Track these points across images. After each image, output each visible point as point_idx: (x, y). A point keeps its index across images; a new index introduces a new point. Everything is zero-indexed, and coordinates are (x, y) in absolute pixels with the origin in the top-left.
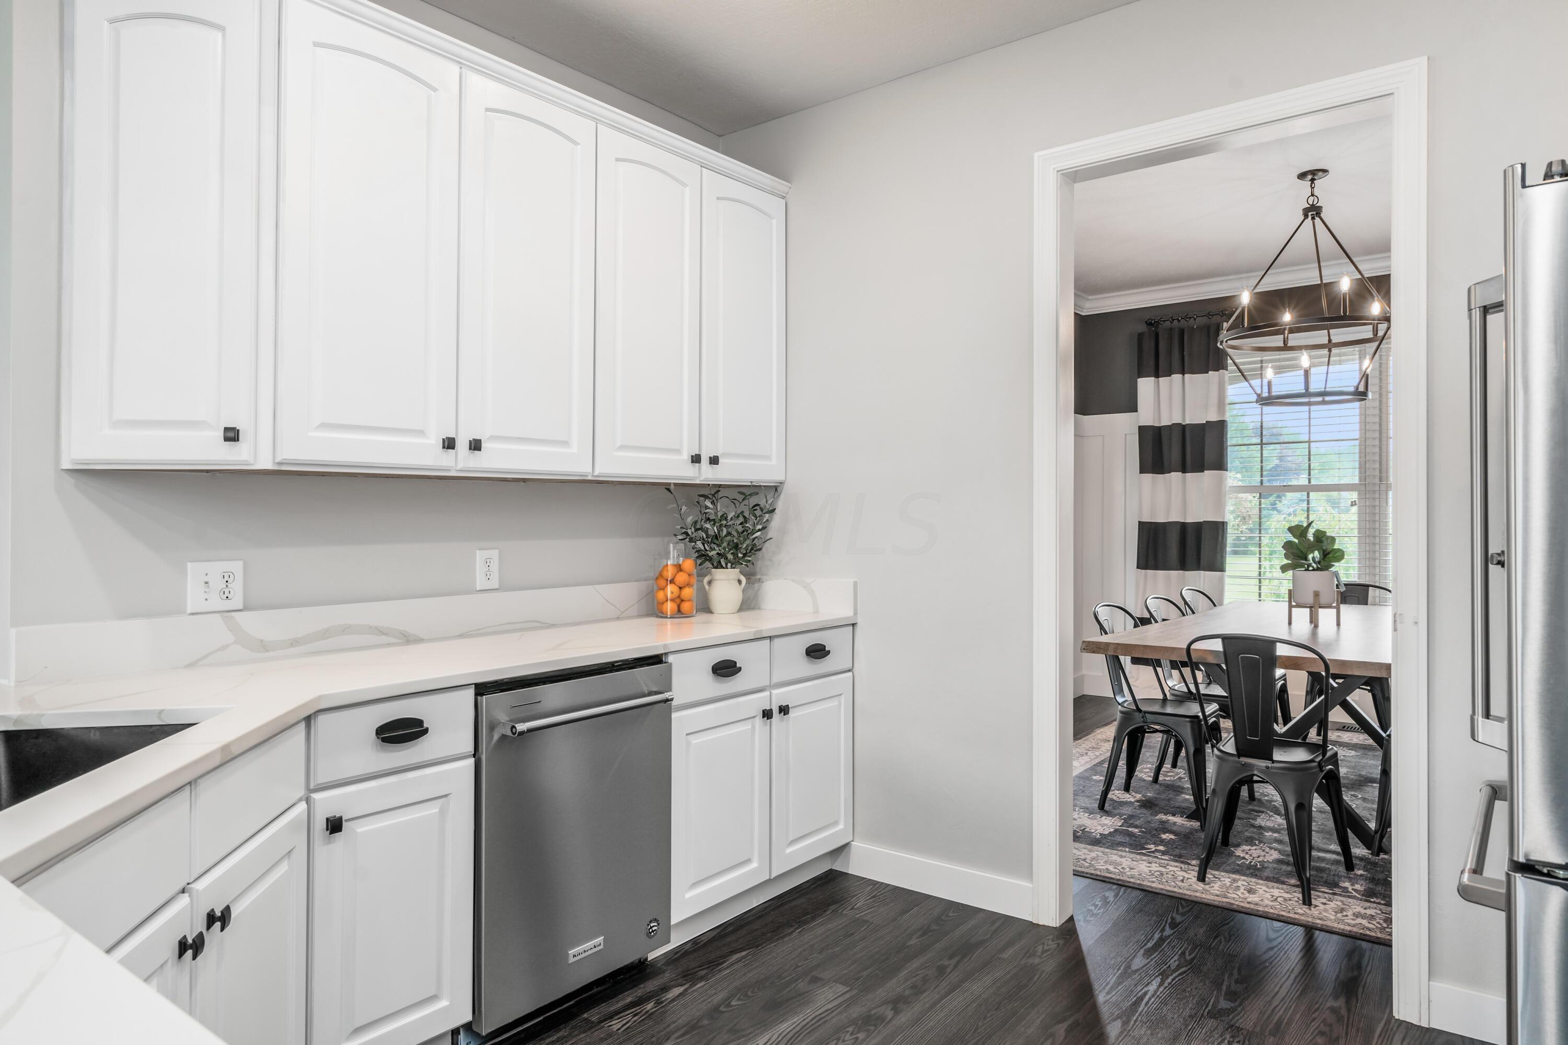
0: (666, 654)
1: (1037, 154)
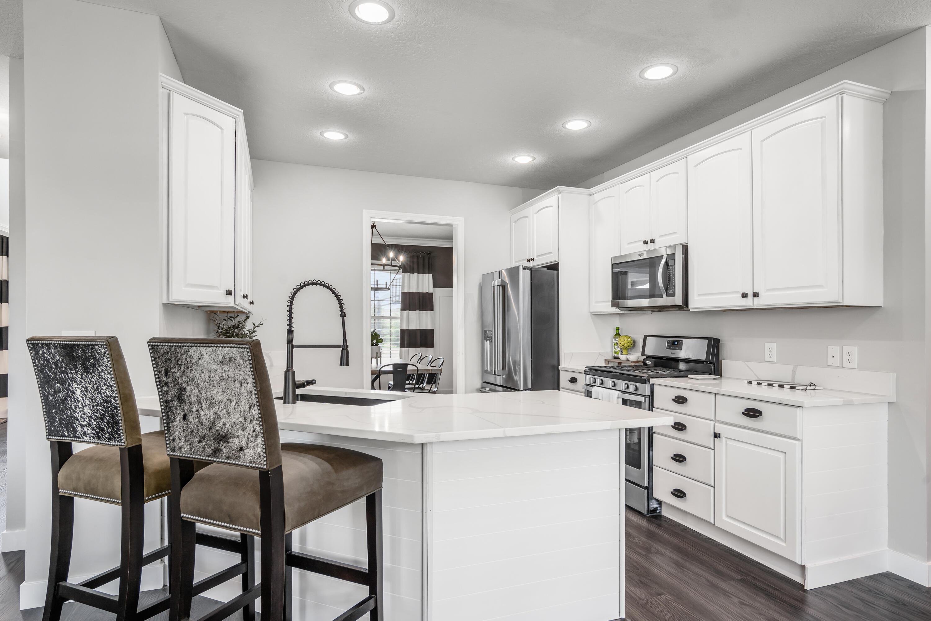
1: (364, 210)
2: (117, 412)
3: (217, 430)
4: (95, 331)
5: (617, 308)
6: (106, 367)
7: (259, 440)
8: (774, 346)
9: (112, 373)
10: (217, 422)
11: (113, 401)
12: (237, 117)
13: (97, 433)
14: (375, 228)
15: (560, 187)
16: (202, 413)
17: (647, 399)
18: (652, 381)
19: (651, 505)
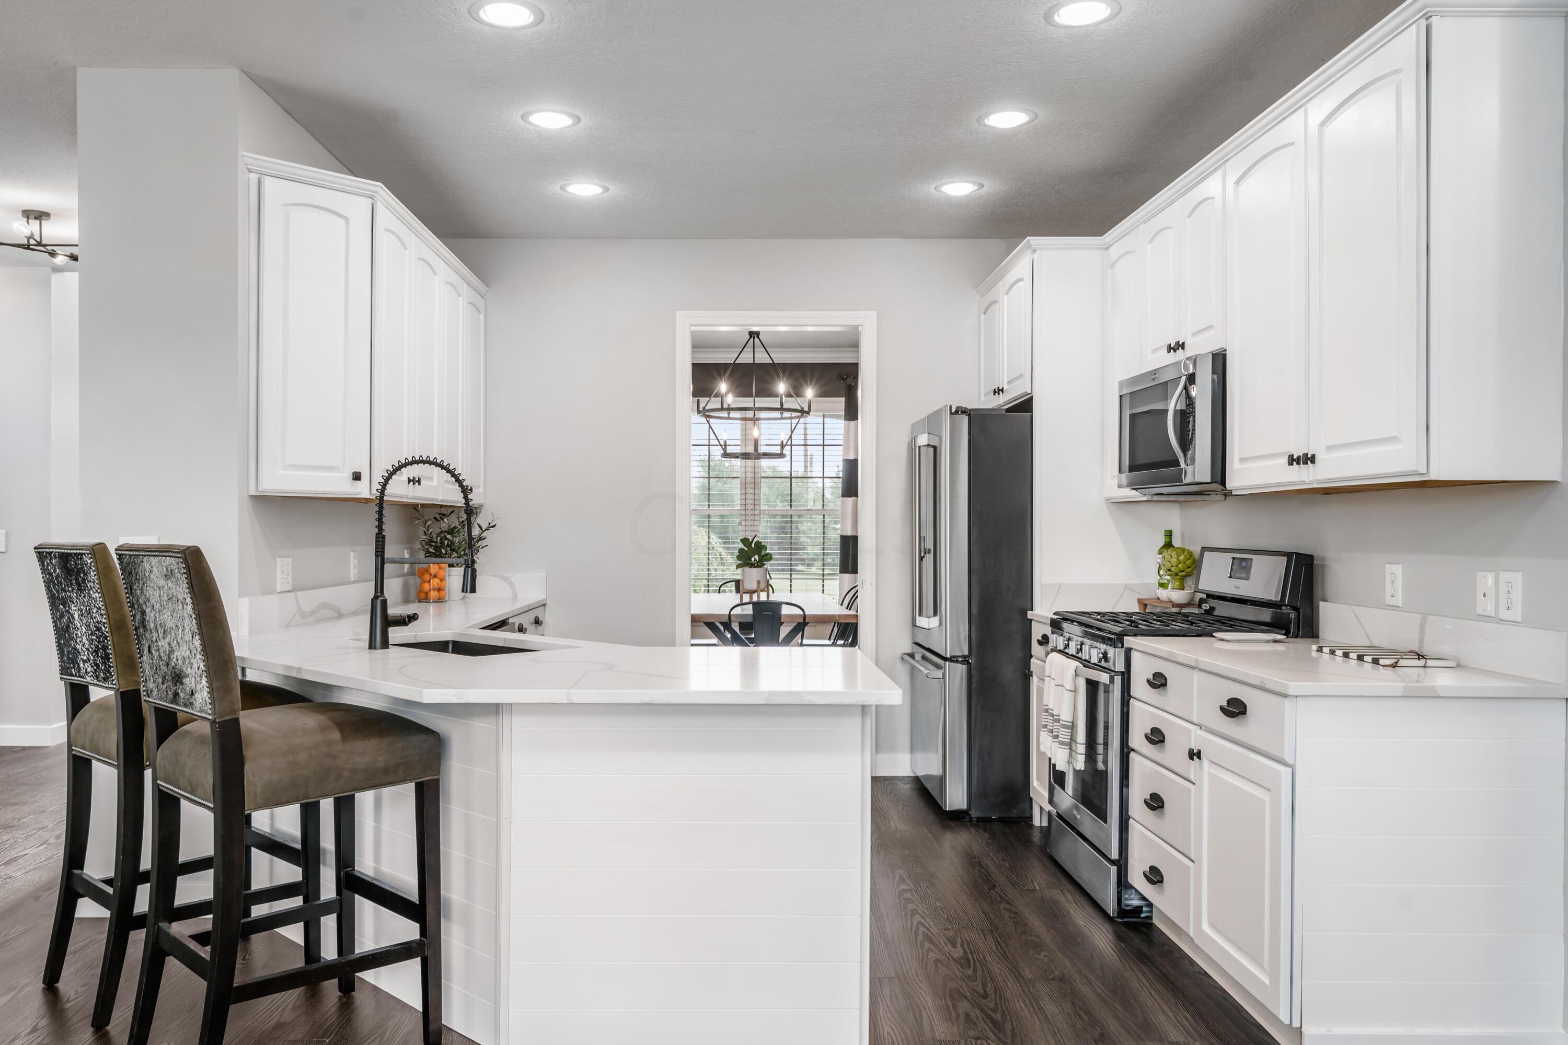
0: (508, 618)
1: (678, 313)
2: (107, 643)
3: (173, 667)
4: (159, 537)
5: (1133, 489)
6: (94, 582)
7: (204, 680)
8: (1398, 570)
9: (99, 591)
10: (172, 657)
11: (103, 629)
12: (374, 195)
13: (95, 670)
14: (758, 337)
15: (1033, 240)
16: (160, 644)
17: (1118, 679)
18: (1129, 641)
19: (1127, 899)
